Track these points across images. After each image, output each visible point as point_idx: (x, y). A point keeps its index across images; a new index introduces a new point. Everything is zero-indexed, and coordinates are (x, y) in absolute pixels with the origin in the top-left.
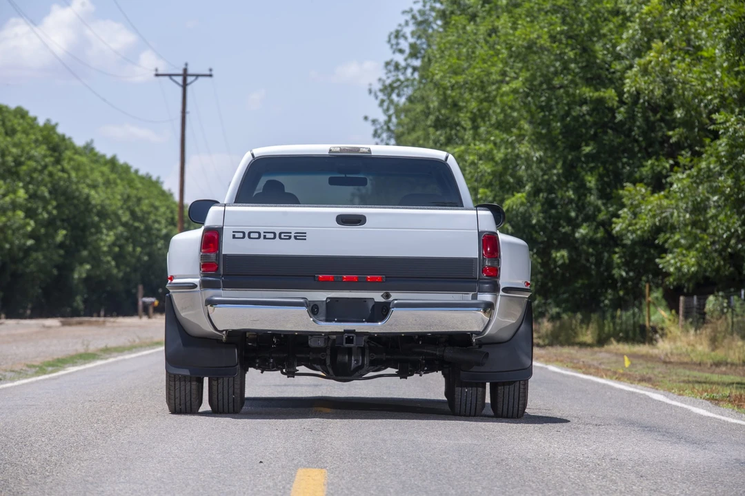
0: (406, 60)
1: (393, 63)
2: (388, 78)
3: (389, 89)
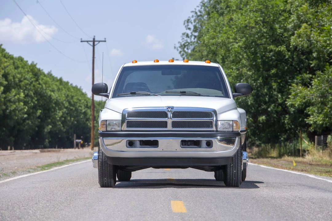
0: (191, 33)
1: (186, 34)
2: (183, 41)
3: (183, 46)
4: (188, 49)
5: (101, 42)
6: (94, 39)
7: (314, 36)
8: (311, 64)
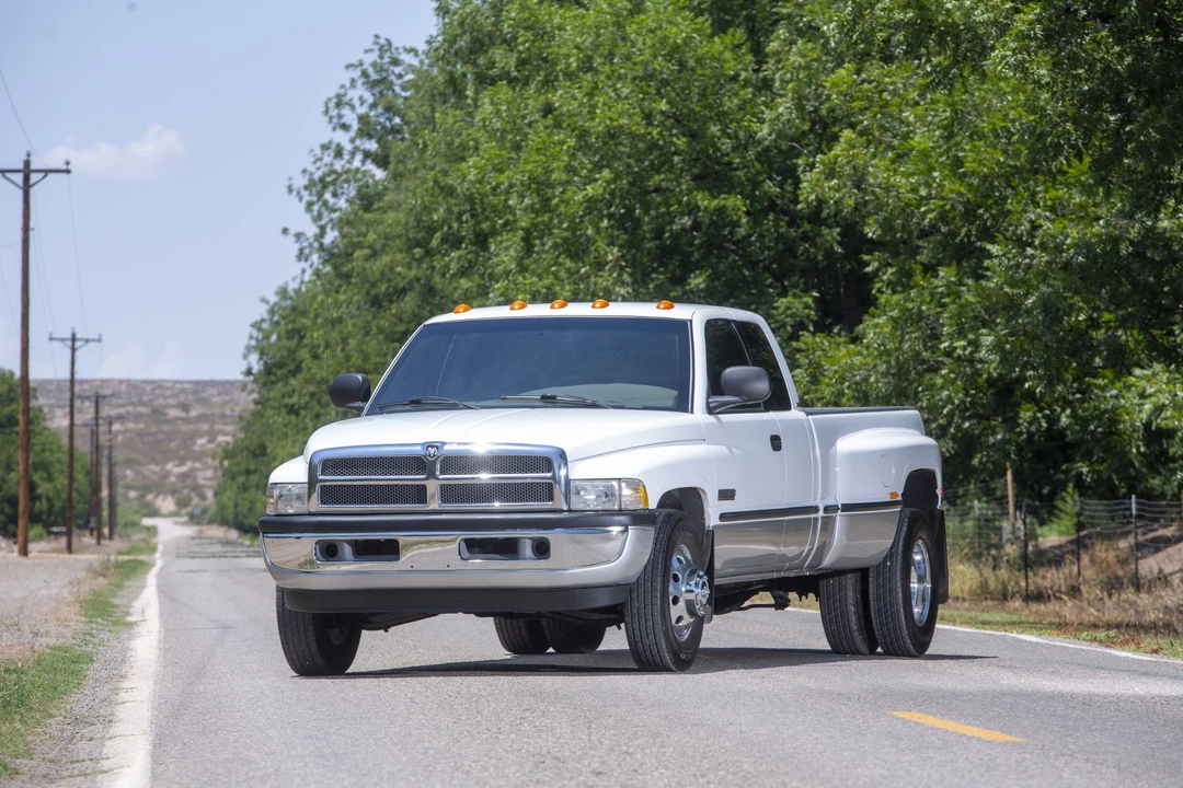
0: (352, 141)
1: (333, 147)
2: (318, 169)
3: (320, 186)
4: (335, 195)
5: (50, 175)
6: (27, 163)
7: (879, 171)
8: (868, 264)
